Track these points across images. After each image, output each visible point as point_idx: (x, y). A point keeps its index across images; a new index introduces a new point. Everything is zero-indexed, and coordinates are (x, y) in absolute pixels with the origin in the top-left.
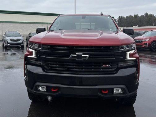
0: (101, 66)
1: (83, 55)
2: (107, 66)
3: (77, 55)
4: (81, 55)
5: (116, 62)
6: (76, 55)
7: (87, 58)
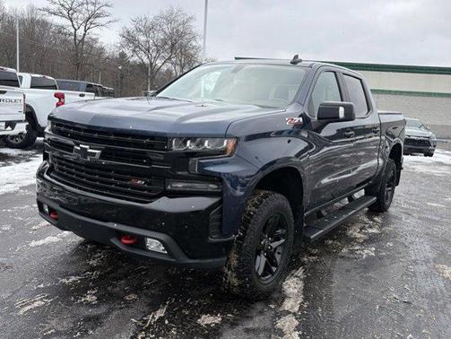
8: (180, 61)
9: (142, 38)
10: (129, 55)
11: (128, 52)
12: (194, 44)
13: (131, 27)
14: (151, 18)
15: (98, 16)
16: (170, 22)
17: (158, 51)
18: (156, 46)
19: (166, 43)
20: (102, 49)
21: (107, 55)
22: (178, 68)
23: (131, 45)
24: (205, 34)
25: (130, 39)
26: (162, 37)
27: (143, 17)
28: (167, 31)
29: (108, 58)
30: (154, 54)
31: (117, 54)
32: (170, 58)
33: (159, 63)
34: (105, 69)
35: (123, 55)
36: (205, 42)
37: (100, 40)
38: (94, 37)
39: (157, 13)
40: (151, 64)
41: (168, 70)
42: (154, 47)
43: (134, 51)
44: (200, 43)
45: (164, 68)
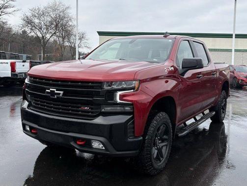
0: (79, 107)
1: (56, 92)
2: (86, 108)
3: (51, 91)
4: (54, 91)
5: (99, 105)
6: (49, 91)
7: (61, 95)
8: (62, 35)
9: (36, 21)
10: (28, 32)
11: (28, 30)
12: (70, 23)
13: (29, 14)
14: (42, 8)
15: (6, 7)
16: (54, 10)
17: (47, 29)
18: (46, 25)
19: (52, 24)
20: (11, 29)
21: (14, 32)
22: (61, 39)
23: (29, 25)
24: (77, 17)
25: (29, 22)
26: (50, 20)
27: (37, 8)
28: (53, 16)
29: (14, 34)
30: (45, 31)
31: (20, 32)
32: (55, 33)
33: (48, 36)
34: (13, 42)
35: (24, 32)
36: (77, 23)
37: (8, 23)
38: (4, 21)
39: (46, 5)
40: (43, 37)
41: (54, 40)
42: (44, 27)
43: (32, 29)
44: (75, 23)
45: (52, 40)
